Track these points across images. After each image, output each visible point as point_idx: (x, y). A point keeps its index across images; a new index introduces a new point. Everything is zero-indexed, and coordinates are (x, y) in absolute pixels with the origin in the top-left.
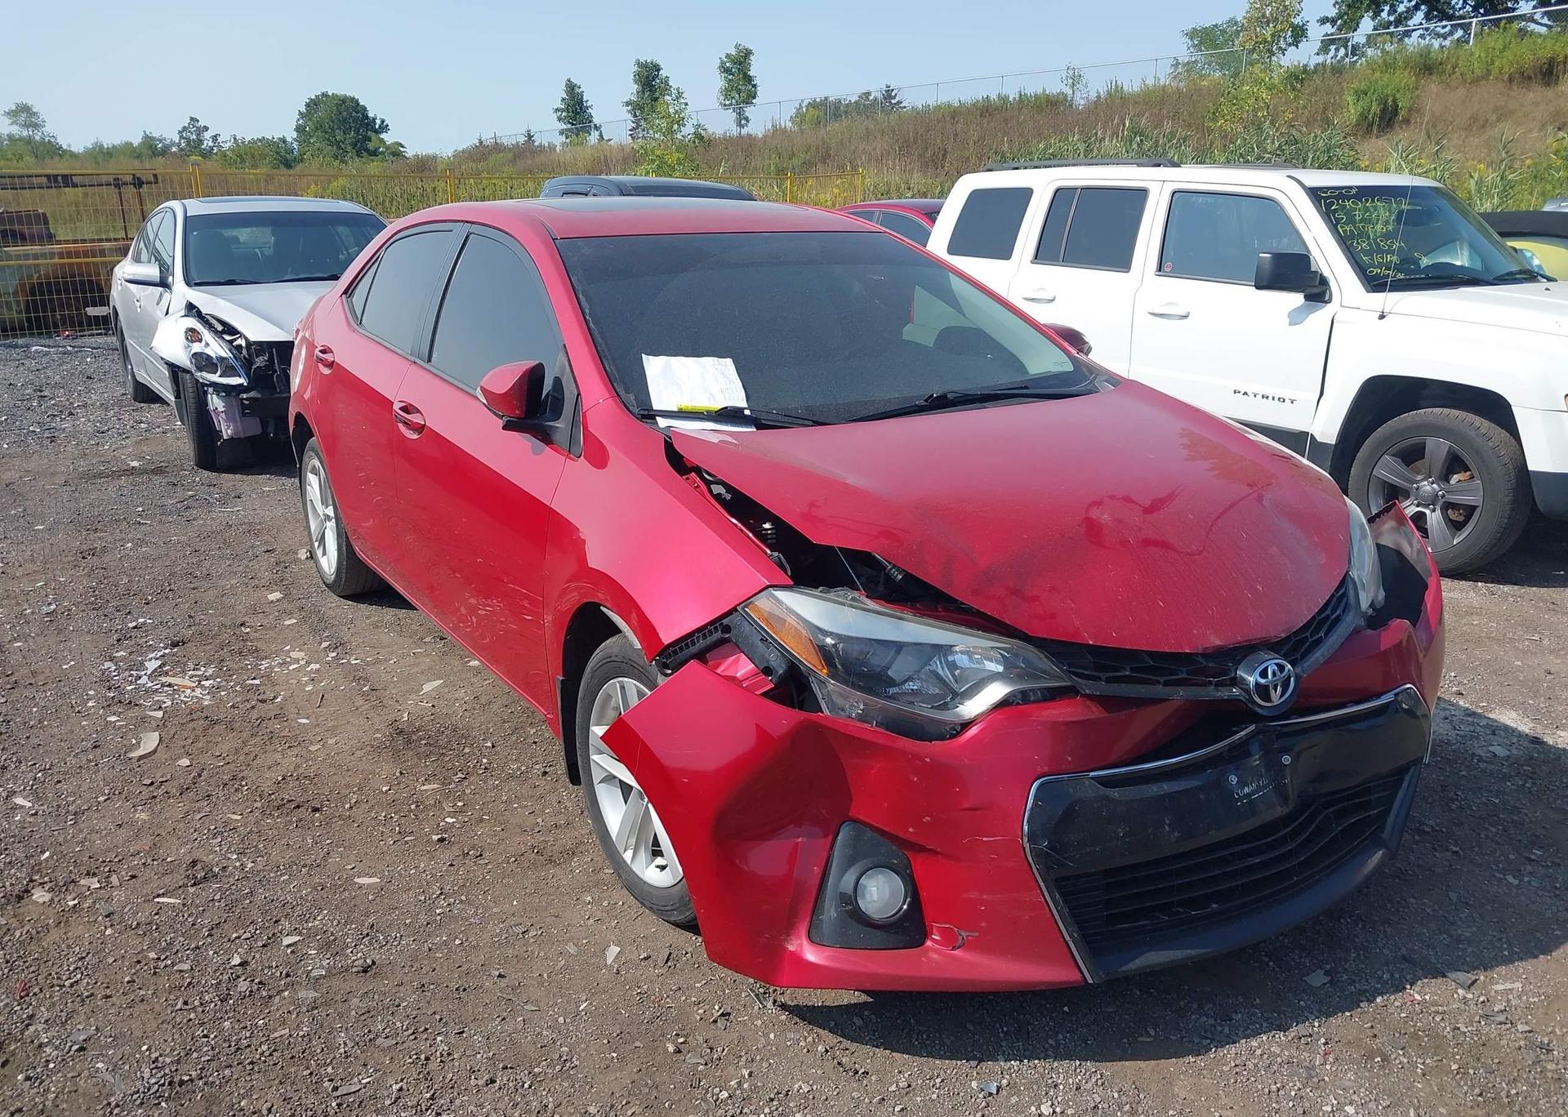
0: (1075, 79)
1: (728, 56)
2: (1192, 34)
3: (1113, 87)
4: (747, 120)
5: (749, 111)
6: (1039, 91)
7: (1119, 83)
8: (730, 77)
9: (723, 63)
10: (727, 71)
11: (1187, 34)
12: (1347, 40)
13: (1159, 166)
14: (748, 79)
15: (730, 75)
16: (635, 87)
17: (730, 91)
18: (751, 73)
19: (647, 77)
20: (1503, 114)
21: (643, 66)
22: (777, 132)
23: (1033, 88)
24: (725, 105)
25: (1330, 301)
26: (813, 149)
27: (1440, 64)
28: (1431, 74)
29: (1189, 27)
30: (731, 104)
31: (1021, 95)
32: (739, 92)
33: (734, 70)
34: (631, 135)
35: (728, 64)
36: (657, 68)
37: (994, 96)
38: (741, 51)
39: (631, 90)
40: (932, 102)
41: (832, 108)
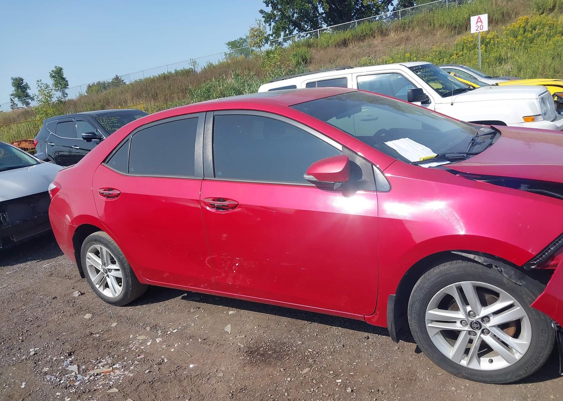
0: (194, 63)
1: (52, 71)
2: (229, 44)
3: (209, 64)
4: (67, 94)
5: (67, 91)
6: (182, 69)
7: (211, 62)
8: (56, 79)
9: (51, 74)
10: (54, 77)
11: (227, 44)
12: (278, 41)
13: (345, 69)
14: (64, 79)
15: (55, 78)
16: (13, 88)
17: (57, 84)
18: (64, 77)
19: (18, 84)
20: (338, 56)
21: (16, 79)
22: (81, 97)
23: (180, 68)
24: (56, 90)
25: (431, 103)
26: (102, 101)
27: (313, 44)
28: (311, 47)
29: (227, 42)
30: (59, 89)
31: (176, 71)
32: (61, 84)
33: (56, 76)
34: (11, 108)
35: (53, 74)
36: (22, 80)
37: (166, 72)
38: (58, 69)
39: (12, 90)
40: (142, 77)
41: (103, 85)
